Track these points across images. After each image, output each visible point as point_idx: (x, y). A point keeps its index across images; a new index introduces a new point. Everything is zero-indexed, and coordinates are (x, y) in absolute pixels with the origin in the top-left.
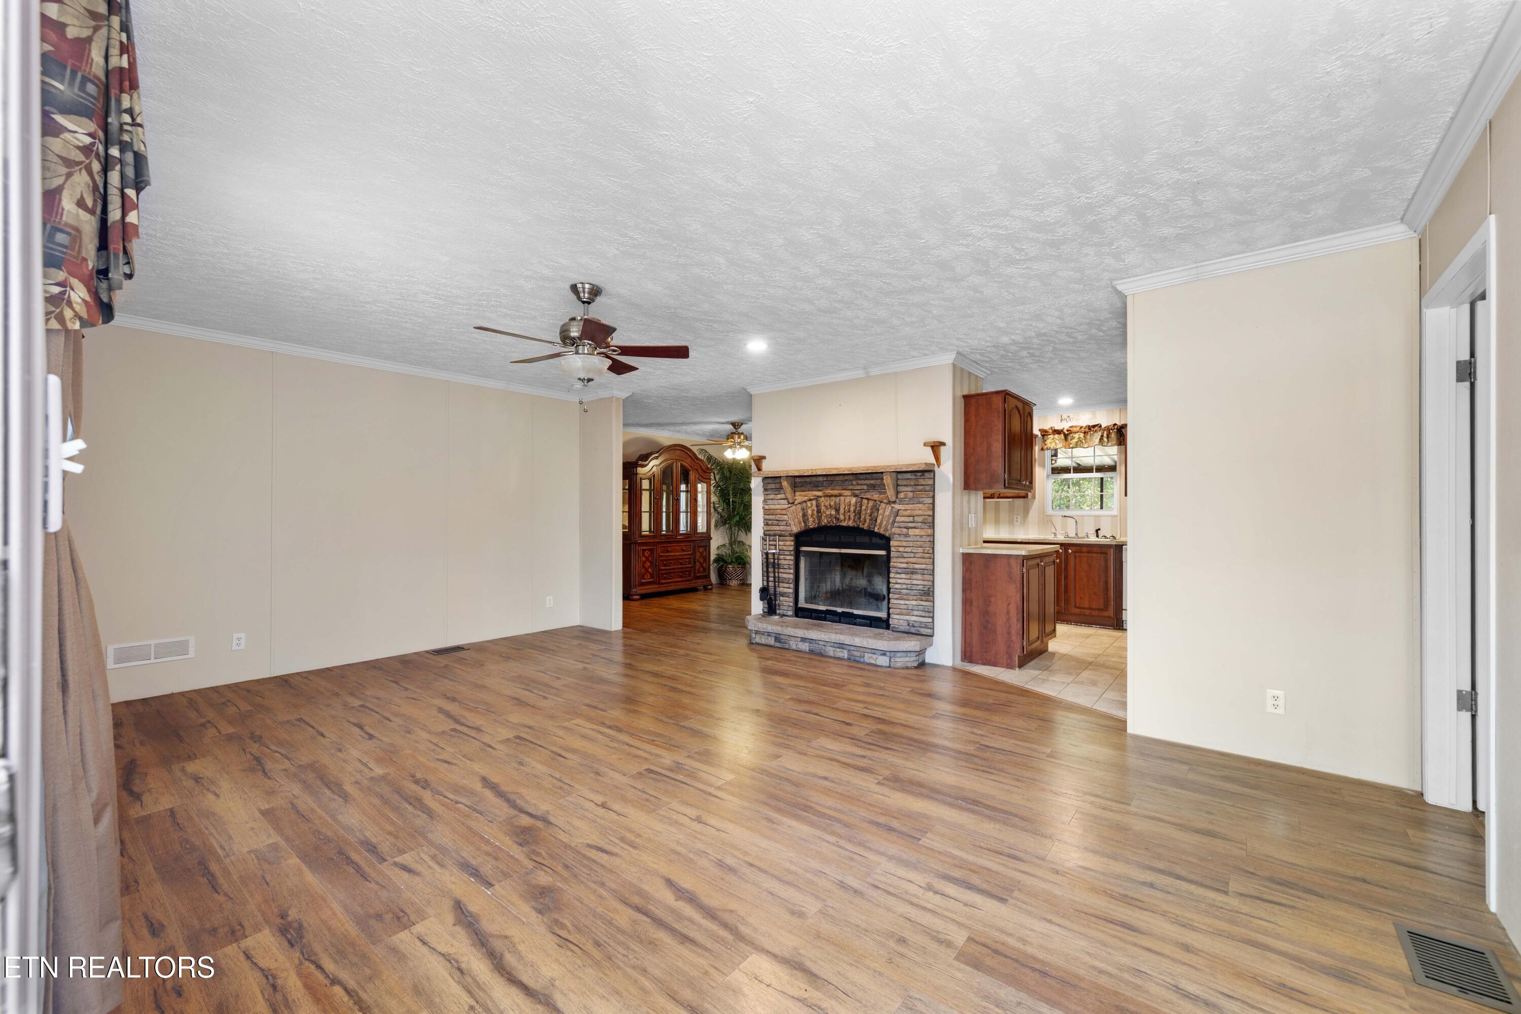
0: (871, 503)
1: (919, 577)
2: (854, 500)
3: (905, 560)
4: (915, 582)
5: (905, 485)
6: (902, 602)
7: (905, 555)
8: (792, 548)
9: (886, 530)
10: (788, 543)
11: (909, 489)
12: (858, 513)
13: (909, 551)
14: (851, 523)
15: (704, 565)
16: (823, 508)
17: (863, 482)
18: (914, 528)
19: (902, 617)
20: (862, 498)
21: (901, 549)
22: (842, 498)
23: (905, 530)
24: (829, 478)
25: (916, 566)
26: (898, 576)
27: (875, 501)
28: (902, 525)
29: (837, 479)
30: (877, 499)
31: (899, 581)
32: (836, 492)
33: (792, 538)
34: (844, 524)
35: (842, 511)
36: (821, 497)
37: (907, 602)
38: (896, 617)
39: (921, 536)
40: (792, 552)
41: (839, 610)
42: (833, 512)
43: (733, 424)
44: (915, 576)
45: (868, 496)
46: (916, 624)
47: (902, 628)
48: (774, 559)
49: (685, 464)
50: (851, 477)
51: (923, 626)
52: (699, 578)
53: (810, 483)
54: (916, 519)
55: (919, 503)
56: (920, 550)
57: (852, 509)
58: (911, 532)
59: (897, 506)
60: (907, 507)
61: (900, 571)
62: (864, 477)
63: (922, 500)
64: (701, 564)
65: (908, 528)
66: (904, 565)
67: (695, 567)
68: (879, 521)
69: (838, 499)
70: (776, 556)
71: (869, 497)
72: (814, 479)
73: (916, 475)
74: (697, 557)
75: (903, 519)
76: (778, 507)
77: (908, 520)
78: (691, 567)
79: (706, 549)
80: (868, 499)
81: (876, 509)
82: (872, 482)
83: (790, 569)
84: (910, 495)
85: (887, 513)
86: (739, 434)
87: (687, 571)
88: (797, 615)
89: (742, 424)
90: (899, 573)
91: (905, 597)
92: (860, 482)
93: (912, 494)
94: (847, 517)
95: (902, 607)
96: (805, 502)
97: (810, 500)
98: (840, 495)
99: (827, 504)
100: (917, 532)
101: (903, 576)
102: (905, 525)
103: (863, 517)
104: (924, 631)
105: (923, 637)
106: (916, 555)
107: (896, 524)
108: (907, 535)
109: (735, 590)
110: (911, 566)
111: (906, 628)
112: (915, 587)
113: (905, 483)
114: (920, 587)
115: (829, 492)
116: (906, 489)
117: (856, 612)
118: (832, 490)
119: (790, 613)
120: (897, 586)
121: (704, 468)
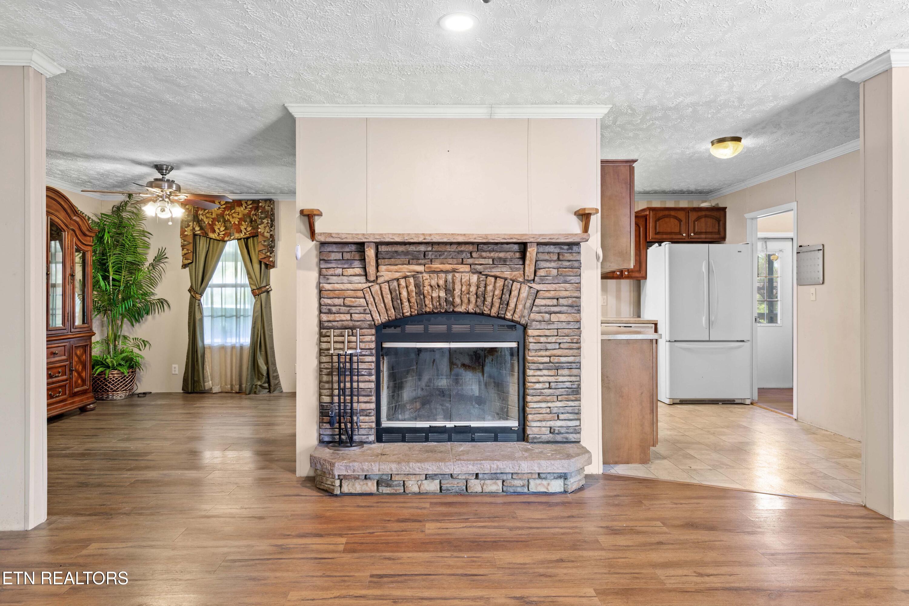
0: (500, 283)
1: (566, 372)
2: (474, 278)
3: (548, 353)
4: (561, 379)
5: (546, 261)
6: (544, 405)
7: (549, 346)
8: (373, 345)
9: (522, 316)
10: (368, 338)
11: (553, 264)
12: (481, 296)
13: (553, 341)
14: (471, 308)
15: (84, 374)
16: (427, 288)
17: (488, 254)
18: (559, 313)
19: (544, 424)
20: (487, 276)
21: (542, 339)
22: (457, 275)
23: (547, 316)
24: (436, 248)
25: (563, 359)
26: (539, 373)
27: (506, 279)
28: (543, 309)
29: (448, 248)
30: (509, 277)
31: (541, 379)
32: (448, 267)
33: (373, 331)
34: (462, 309)
35: (457, 292)
36: (421, 273)
37: (549, 405)
38: (535, 424)
39: (568, 322)
40: (374, 351)
41: (450, 424)
42: (442, 294)
43: (159, 167)
44: (560, 372)
45: (496, 272)
46: (563, 430)
47: (545, 438)
48: (339, 362)
49: (57, 220)
50: (471, 248)
51: (571, 431)
52: (75, 394)
53: (407, 253)
54: (561, 301)
55: (566, 282)
56: (568, 339)
57: (473, 289)
58: (554, 317)
59: (536, 286)
60: (549, 287)
61: (541, 366)
62: (491, 247)
63: (569, 278)
64: (79, 374)
65: (550, 313)
66: (547, 359)
67: (70, 379)
68: (512, 305)
69: (450, 277)
70: (355, 359)
71: (498, 274)
72: (412, 248)
73: (561, 248)
74: (74, 363)
75: (543, 302)
76: (350, 286)
77: (551, 304)
78: (66, 380)
79: (85, 351)
80: (496, 277)
81: (507, 290)
82: (502, 255)
83: (370, 375)
84: (554, 272)
85: (524, 294)
86: (171, 183)
87: (60, 387)
88: (379, 439)
89: (172, 169)
90: (540, 370)
91: (549, 398)
92: (484, 254)
93: (556, 271)
94: (466, 301)
95: (544, 411)
96: (398, 280)
97: (405, 277)
98: (454, 271)
99: (433, 283)
100: (563, 317)
101: (545, 372)
102: (547, 309)
103: (489, 300)
104: (572, 437)
105: (572, 445)
106: (562, 346)
107: (534, 308)
108: (549, 322)
109: (122, 406)
110: (556, 360)
111: (550, 437)
112: (561, 385)
113: (547, 257)
114: (568, 384)
115: (436, 266)
116: (548, 265)
117: (474, 424)
118: (442, 263)
119: (372, 438)
120: (538, 386)
121: (84, 229)
